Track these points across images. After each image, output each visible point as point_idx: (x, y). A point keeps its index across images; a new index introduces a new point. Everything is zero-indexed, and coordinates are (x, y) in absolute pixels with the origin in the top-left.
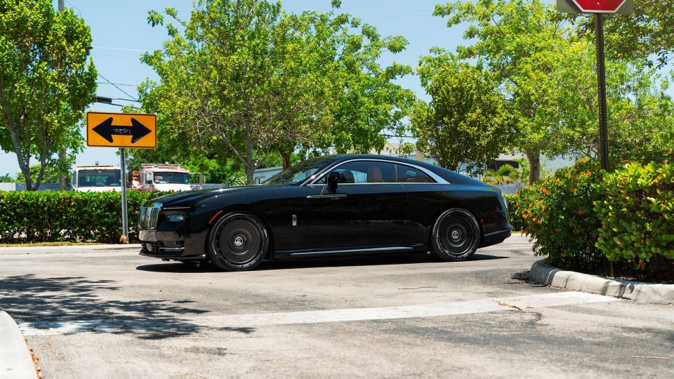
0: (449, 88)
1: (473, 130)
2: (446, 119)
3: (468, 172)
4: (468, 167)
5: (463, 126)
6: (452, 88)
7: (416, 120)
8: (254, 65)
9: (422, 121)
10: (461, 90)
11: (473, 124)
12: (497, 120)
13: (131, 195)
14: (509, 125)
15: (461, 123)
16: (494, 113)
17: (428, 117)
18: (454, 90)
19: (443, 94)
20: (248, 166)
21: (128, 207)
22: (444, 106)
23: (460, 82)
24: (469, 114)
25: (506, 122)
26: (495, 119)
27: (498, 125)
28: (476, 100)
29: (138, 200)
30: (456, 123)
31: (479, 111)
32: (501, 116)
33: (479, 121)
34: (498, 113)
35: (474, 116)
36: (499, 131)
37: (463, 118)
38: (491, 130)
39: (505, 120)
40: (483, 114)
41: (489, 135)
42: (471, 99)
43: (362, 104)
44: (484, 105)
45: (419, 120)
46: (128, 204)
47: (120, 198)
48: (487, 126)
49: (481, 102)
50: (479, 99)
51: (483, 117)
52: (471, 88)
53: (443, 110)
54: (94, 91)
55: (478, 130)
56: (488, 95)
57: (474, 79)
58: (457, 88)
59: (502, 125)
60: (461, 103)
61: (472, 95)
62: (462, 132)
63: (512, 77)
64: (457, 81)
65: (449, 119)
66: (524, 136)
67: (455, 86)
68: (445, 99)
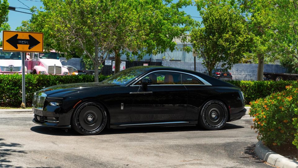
0: (214, 18)
1: (227, 44)
2: (211, 37)
3: (222, 67)
4: (222, 65)
5: (221, 42)
6: (216, 19)
7: (193, 36)
8: (101, 6)
9: (197, 37)
10: (221, 20)
11: (227, 40)
12: (240, 39)
13: (27, 77)
14: (247, 42)
15: (220, 40)
16: (239, 33)
17: (201, 35)
18: (216, 20)
19: (210, 22)
20: (96, 63)
21: (26, 85)
22: (210, 29)
23: (220, 16)
24: (225, 35)
25: (246, 40)
26: (239, 38)
27: (241, 42)
28: (229, 26)
29: (31, 80)
30: (217, 39)
31: (230, 33)
32: (243, 36)
33: (230, 39)
34: (241, 34)
35: (227, 36)
36: (241, 45)
37: (221, 37)
38: (237, 44)
39: (245, 39)
40: (233, 34)
41: (236, 48)
42: (226, 26)
43: (164, 24)
44: (233, 29)
45: (195, 36)
46: (26, 82)
47: (21, 79)
48: (235, 42)
49: (232, 27)
50: (231, 25)
51: (233, 37)
52: (226, 19)
53: (210, 31)
54: (7, 15)
55: (230, 44)
56: (236, 23)
57: (228, 13)
58: (218, 19)
59: (243, 42)
60: (220, 27)
61: (227, 23)
62: (220, 45)
63: (250, 9)
64: (218, 14)
65: (213, 37)
66: (256, 47)
67: (217, 18)
68: (211, 25)
